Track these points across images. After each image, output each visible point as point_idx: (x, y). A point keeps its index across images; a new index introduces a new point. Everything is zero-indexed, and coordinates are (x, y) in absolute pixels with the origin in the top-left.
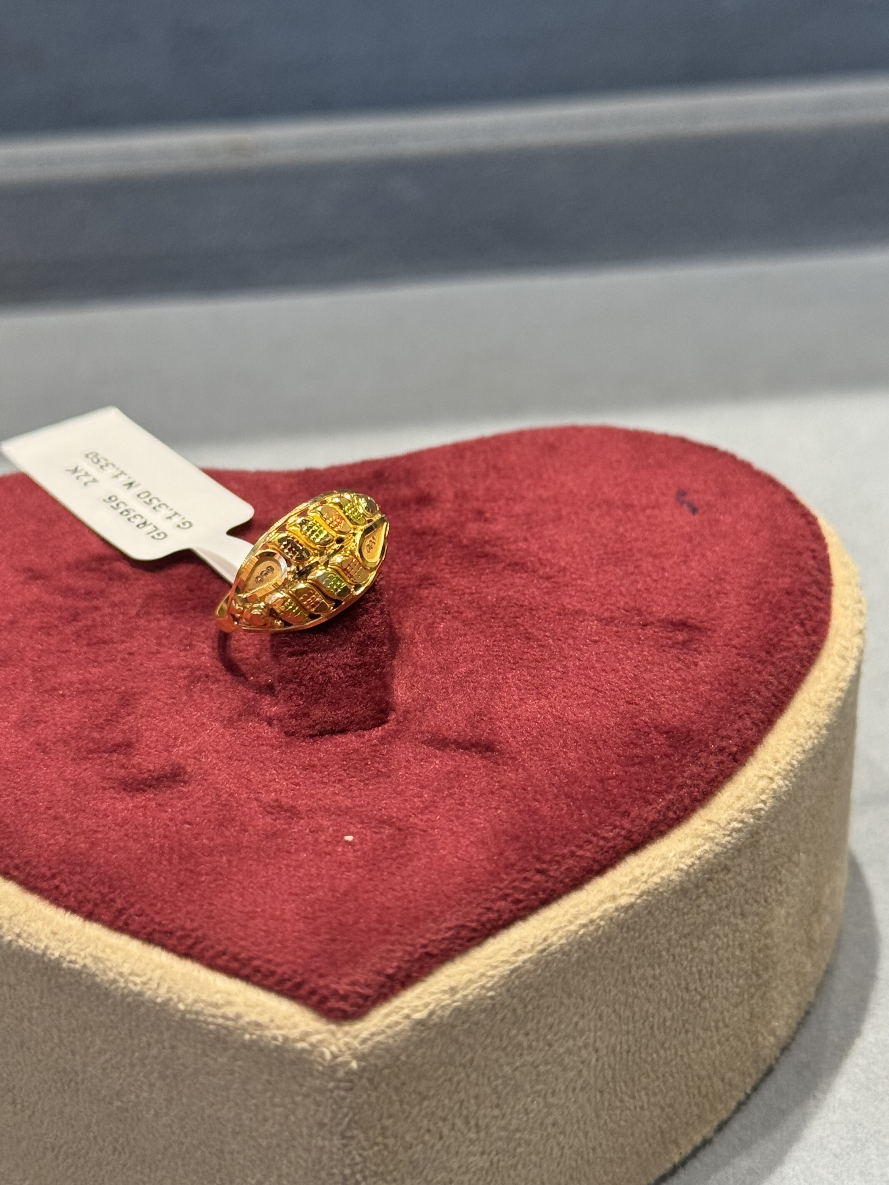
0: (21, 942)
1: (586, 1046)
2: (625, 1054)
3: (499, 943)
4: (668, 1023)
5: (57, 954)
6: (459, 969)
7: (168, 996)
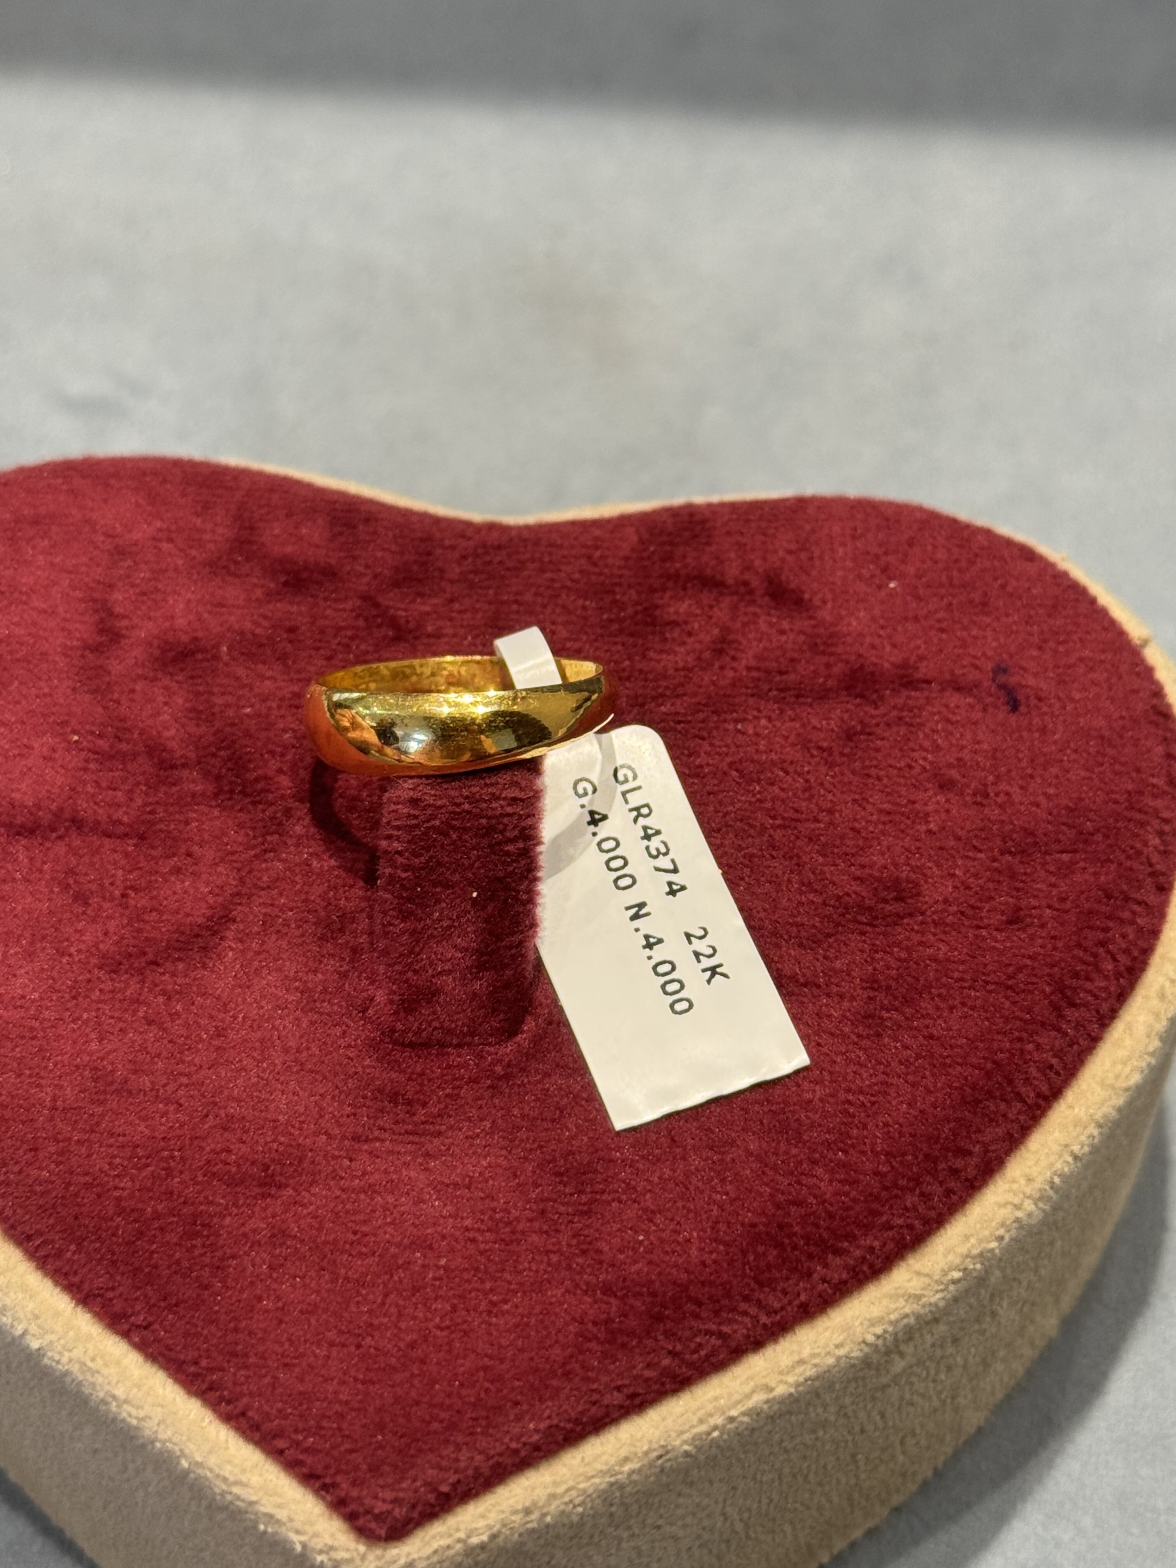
1: (709, 1516)
2: (764, 1507)
4: (829, 1467)
5: (36, 1345)
6: (541, 1479)
7: (169, 1445)
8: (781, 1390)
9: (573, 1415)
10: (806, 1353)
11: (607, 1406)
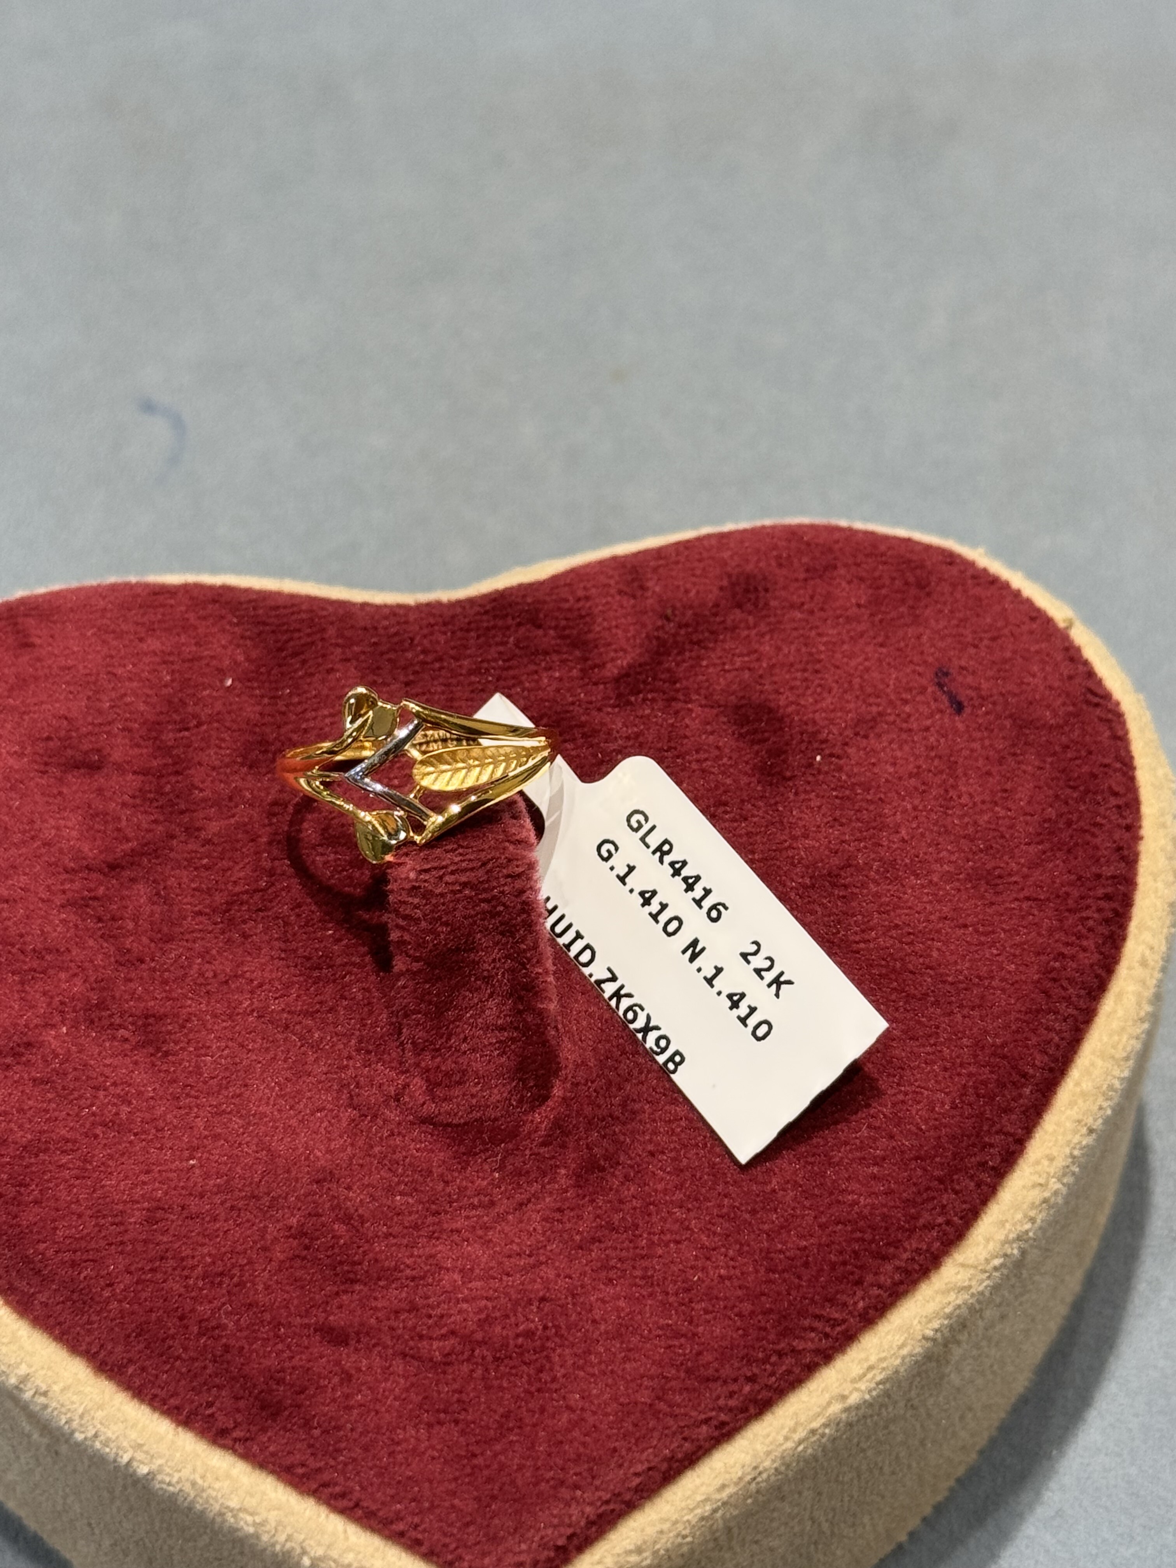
0: (98, 1445)
3: (698, 1476)
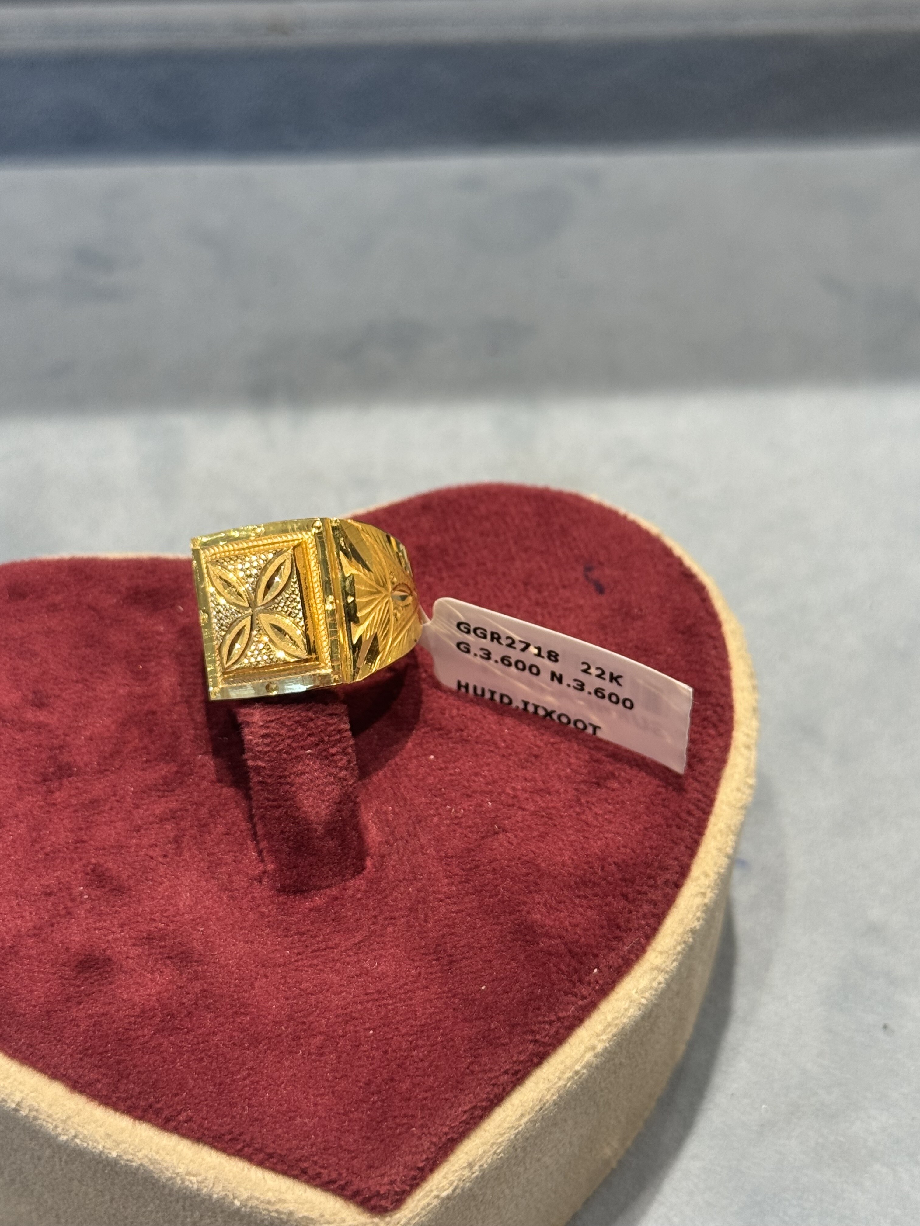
0: (78, 1141)
3: (504, 1111)
5: (114, 1154)
6: (474, 1144)
7: (224, 1193)
8: (600, 1048)
9: (485, 1096)
10: (609, 1018)
11: (502, 1085)
